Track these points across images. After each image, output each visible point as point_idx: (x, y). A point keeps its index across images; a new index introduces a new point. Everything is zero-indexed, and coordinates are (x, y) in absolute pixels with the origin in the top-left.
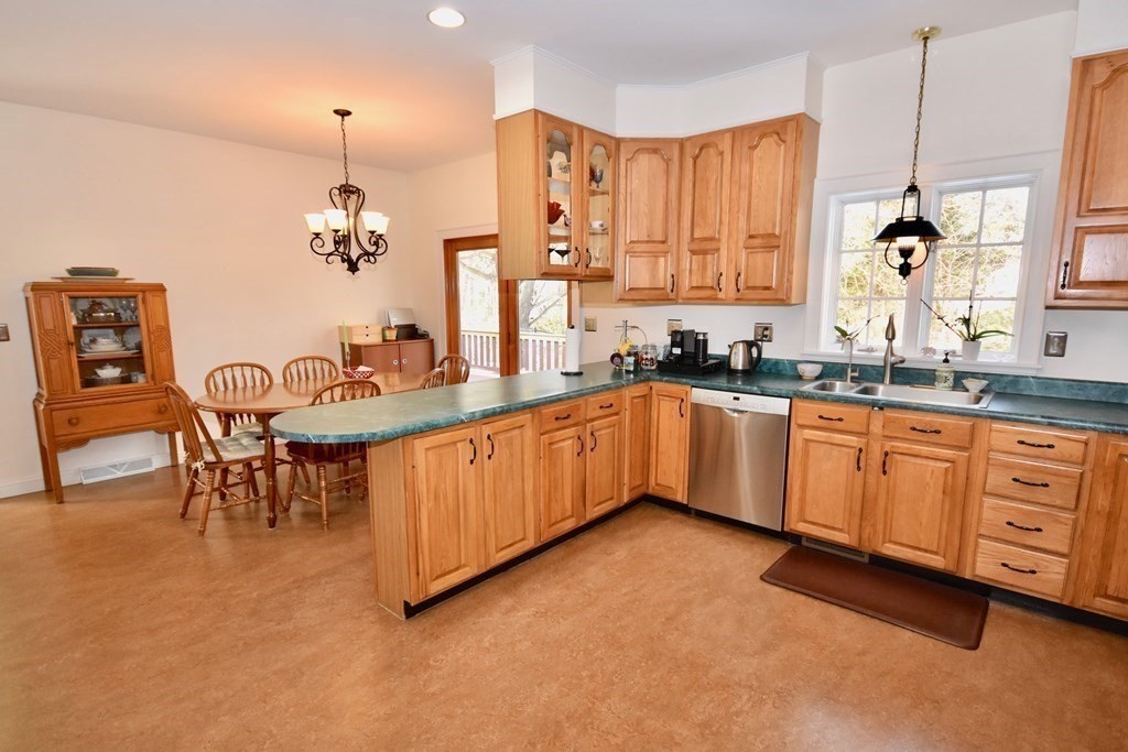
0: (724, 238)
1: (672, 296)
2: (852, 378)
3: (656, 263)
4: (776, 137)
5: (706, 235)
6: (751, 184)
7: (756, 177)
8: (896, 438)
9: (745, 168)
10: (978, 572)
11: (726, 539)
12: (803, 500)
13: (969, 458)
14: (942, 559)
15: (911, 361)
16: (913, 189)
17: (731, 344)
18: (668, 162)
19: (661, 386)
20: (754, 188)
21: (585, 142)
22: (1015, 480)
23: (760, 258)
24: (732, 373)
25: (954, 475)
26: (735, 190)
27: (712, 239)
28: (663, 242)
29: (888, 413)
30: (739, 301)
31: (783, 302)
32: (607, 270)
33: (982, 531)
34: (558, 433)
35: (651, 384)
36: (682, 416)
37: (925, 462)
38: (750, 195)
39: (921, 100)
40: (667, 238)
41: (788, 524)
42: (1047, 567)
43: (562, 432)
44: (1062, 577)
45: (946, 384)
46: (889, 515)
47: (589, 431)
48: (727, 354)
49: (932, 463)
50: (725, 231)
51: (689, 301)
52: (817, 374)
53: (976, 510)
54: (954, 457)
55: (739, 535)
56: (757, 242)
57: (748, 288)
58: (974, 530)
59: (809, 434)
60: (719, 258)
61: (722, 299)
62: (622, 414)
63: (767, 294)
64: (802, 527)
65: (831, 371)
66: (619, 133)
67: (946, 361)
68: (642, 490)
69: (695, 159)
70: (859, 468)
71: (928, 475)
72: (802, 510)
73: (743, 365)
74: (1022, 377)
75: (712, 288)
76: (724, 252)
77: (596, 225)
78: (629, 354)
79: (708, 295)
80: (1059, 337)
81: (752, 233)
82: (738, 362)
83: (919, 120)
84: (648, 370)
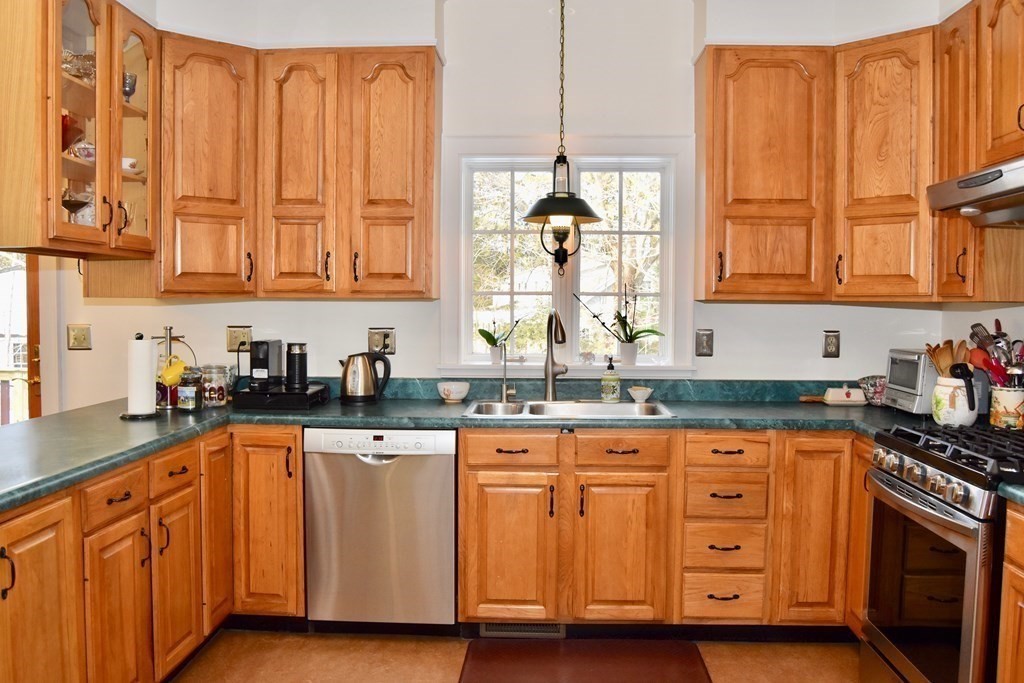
0: (331, 202)
1: (249, 286)
2: (508, 396)
3: (223, 233)
4: (401, 71)
5: (302, 196)
6: (368, 129)
7: (375, 120)
8: (591, 465)
9: (359, 108)
10: (687, 612)
11: (379, 655)
12: (482, 571)
13: (668, 478)
14: (651, 608)
15: (576, 370)
16: (561, 160)
17: (345, 358)
18: (238, 78)
19: (246, 429)
20: (374, 136)
21: (116, 26)
22: (714, 495)
23: (385, 234)
24: (347, 401)
25: (656, 500)
26: (344, 134)
27: (312, 202)
28: (233, 202)
29: (580, 435)
30: (357, 294)
31: (421, 296)
32: (146, 241)
33: (688, 563)
34: (111, 529)
35: (230, 429)
36: (290, 475)
37: (623, 490)
38: (368, 144)
39: (562, 59)
40: (238, 194)
41: (464, 612)
42: (748, 587)
43: (117, 525)
44: (761, 595)
45: (615, 396)
46: (590, 567)
47: (154, 519)
48: (339, 374)
49: (631, 490)
50: (331, 190)
51: (275, 294)
52: (463, 395)
53: (679, 539)
54: (652, 479)
55: (392, 644)
56: (381, 210)
57: (371, 275)
58: (678, 563)
59: (483, 476)
60: (324, 229)
61: (331, 292)
62: (196, 482)
63: (397, 285)
64: (485, 611)
65: (483, 389)
66: (163, 24)
67: (611, 367)
68: (225, 610)
69: (281, 84)
70: (551, 513)
71: (630, 506)
72: (482, 587)
73: (366, 389)
74: (680, 380)
75: (315, 274)
76: (331, 223)
77: (126, 163)
78: (185, 382)
79: (308, 286)
80: (707, 335)
81: (373, 196)
82: (358, 386)
83: (562, 81)
84: (215, 408)
